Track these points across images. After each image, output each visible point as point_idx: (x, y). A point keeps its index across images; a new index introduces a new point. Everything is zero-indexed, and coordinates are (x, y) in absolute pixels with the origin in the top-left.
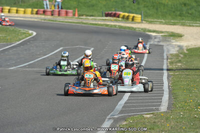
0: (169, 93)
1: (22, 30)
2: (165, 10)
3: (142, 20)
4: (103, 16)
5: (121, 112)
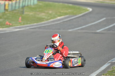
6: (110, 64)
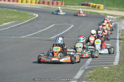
0: (120, 54)
1: (29, 13)
2: (119, 2)
3: (104, 8)
4: (79, 5)
5: (90, 65)
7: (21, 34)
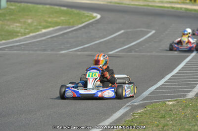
6: (129, 108)
7: (63, 47)
